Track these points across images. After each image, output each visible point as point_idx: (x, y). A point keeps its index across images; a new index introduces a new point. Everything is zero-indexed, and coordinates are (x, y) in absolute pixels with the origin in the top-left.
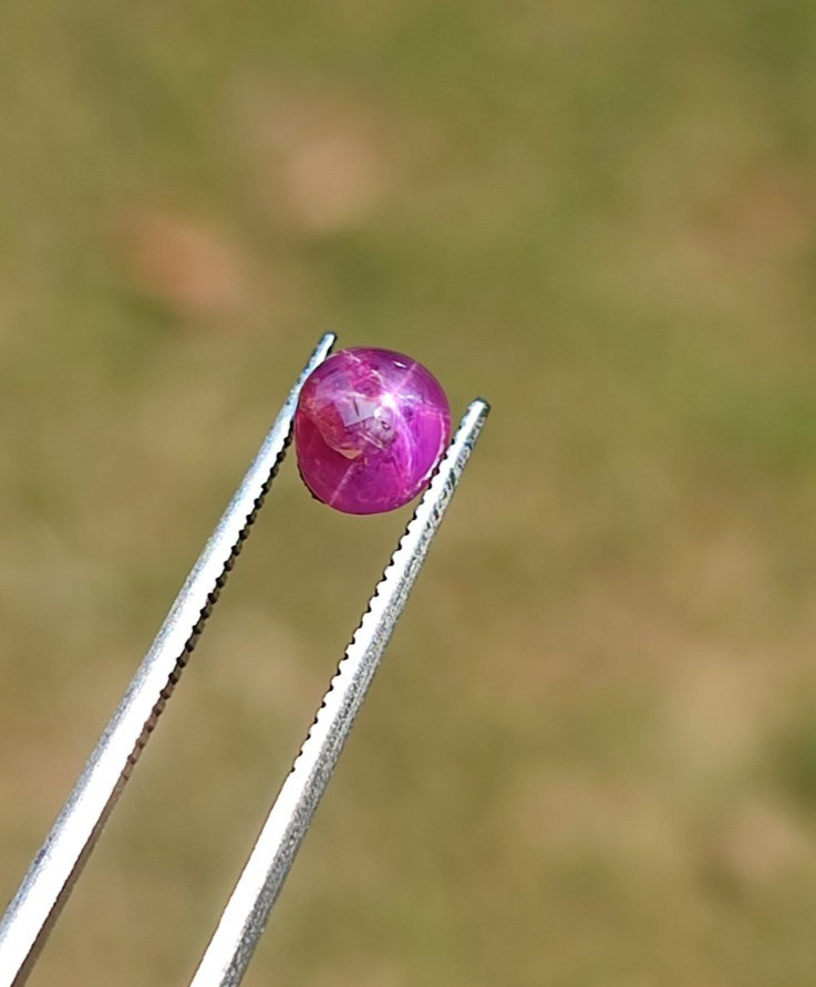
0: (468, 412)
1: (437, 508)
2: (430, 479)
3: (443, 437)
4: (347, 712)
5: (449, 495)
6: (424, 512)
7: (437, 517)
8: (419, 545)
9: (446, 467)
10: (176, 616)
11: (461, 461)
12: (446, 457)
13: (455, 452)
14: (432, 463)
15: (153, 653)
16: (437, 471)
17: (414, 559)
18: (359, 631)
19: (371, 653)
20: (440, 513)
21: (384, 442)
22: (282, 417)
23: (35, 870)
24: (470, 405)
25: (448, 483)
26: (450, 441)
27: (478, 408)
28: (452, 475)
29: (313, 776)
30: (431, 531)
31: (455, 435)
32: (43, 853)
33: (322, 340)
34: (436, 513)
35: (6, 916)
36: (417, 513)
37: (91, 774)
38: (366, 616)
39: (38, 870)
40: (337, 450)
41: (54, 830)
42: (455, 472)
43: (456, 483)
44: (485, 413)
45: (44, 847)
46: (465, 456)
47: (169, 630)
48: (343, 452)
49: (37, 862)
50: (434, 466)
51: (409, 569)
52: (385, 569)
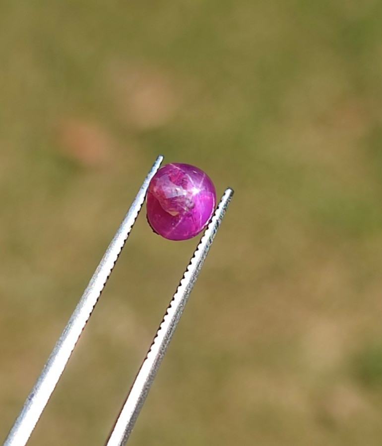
0: (224, 194)
1: (211, 238)
2: (208, 225)
3: (214, 205)
4: (171, 332)
5: (216, 231)
6: (205, 240)
7: (211, 242)
8: (203, 255)
9: (215, 219)
10: (93, 286)
11: (221, 216)
12: (214, 215)
13: (218, 212)
14: (209, 217)
15: (83, 303)
16: (211, 221)
17: (200, 261)
18: (176, 294)
19: (181, 305)
20: (212, 240)
21: (189, 208)
22: (140, 195)
23: (29, 403)
24: (225, 191)
25: (216, 227)
26: (216, 207)
27: (228, 192)
28: (218, 223)
29: (156, 361)
30: (208, 248)
31: (218, 204)
32: (32, 396)
33: (157, 159)
34: (210, 240)
35: (16, 424)
36: (202, 240)
37: (54, 359)
38: (179, 288)
39: (30, 403)
40: (167, 211)
41: (38, 385)
42: (219, 222)
43: (219, 226)
44: (231, 195)
45: (33, 393)
46: (223, 215)
47: (89, 292)
48: (170, 212)
49: (30, 399)
50: (210, 219)
51: (198, 266)
52: (187, 266)
